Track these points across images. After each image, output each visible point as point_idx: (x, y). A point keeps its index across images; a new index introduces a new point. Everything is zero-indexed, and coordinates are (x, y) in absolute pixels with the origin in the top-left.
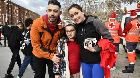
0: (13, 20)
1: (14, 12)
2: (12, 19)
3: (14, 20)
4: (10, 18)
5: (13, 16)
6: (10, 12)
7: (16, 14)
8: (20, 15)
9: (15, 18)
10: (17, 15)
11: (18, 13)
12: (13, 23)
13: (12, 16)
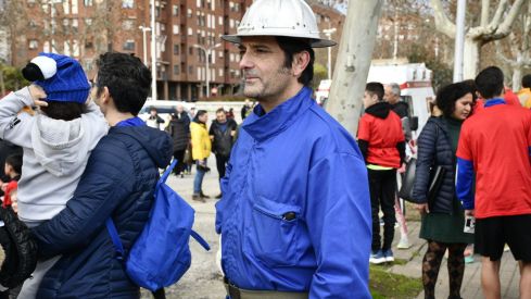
0: (191, 49)
1: (195, 9)
2: (183, 45)
3: (195, 53)
4: (177, 41)
5: (190, 32)
6: (174, 12)
7: (205, 19)
8: (226, 18)
9: (201, 40)
10: (211, 21)
11: (215, 14)
12: (191, 68)
13: (183, 27)
